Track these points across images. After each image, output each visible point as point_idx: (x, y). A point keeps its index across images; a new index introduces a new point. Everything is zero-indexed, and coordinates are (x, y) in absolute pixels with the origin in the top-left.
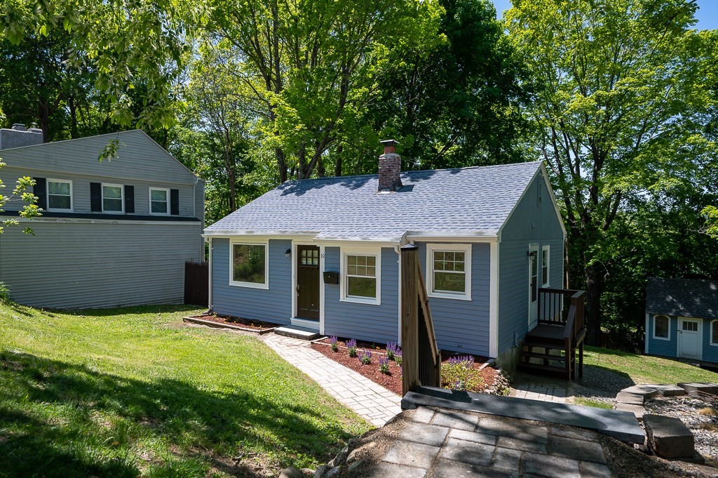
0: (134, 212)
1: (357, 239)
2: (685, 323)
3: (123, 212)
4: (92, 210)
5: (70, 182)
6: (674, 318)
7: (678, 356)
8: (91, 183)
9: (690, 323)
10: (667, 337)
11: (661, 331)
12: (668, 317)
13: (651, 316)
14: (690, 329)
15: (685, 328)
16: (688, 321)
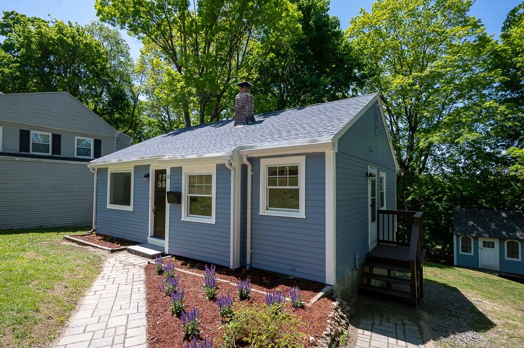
0: (60, 154)
1: (194, 156)
2: (484, 243)
3: (50, 154)
4: (20, 151)
5: (1, 128)
6: (476, 239)
7: (480, 267)
8: (20, 130)
9: (489, 242)
10: (471, 253)
11: (466, 248)
12: (471, 238)
13: (458, 237)
14: (489, 247)
15: (484, 246)
16: (487, 241)
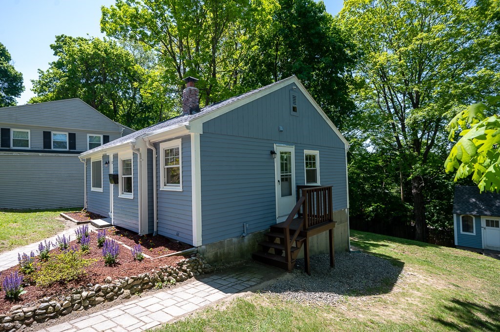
0: (75, 149)
2: (487, 222)
3: (68, 149)
4: (44, 148)
5: (29, 131)
6: (478, 217)
7: (483, 248)
8: (44, 132)
9: (492, 221)
10: (473, 232)
11: (467, 227)
12: (472, 216)
13: (458, 215)
14: (492, 226)
15: (488, 225)
16: (490, 219)
